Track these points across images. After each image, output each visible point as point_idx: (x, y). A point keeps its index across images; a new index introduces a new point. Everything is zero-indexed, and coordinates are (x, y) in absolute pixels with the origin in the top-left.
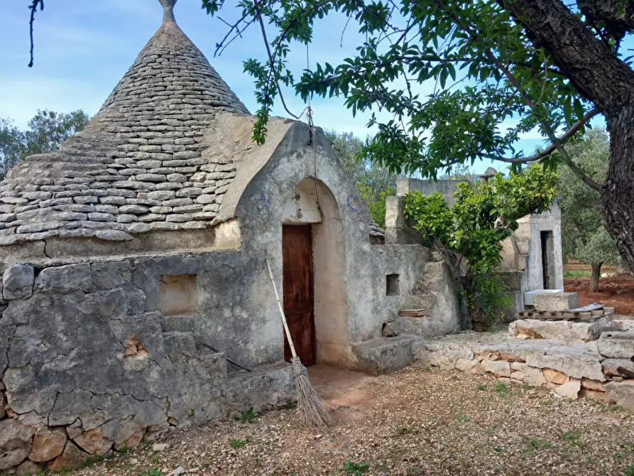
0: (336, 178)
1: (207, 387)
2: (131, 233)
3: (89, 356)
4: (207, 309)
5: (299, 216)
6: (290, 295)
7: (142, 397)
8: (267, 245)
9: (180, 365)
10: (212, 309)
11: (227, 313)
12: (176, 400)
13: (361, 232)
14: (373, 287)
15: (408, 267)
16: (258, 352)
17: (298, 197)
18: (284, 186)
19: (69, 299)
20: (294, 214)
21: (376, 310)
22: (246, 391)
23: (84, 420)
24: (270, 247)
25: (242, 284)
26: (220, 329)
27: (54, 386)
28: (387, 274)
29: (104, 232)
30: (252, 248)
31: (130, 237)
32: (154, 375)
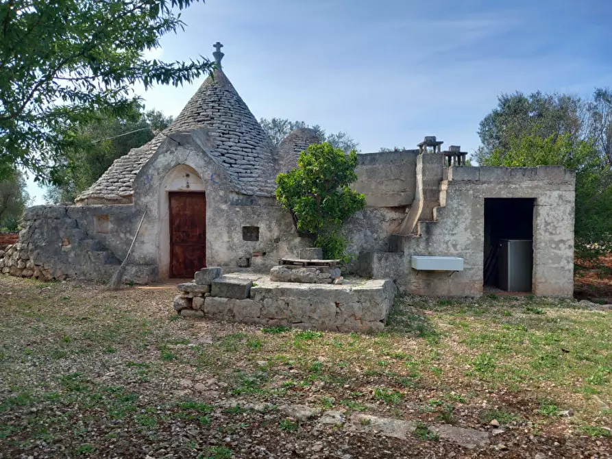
0: (202, 163)
1: (93, 265)
2: (121, 196)
4: (112, 232)
5: (188, 186)
6: (195, 234)
7: (66, 262)
8: (147, 203)
9: (83, 253)
10: (115, 233)
11: (122, 235)
12: (79, 267)
13: (221, 196)
14: (228, 233)
16: (140, 258)
17: (188, 175)
18: (161, 170)
20: (185, 185)
21: (230, 248)
22: (111, 271)
24: (149, 204)
25: (130, 222)
26: (118, 242)
27: (38, 251)
28: (243, 225)
29: (110, 196)
30: (139, 205)
31: (121, 198)
32: (72, 254)
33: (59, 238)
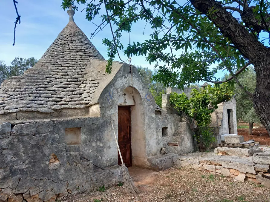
0: (141, 87)
1: (85, 176)
3: (34, 163)
4: (85, 142)
5: (125, 102)
6: (121, 136)
7: (57, 181)
8: (111, 115)
9: (73, 167)
10: (87, 142)
11: (94, 144)
12: (71, 182)
13: (152, 109)
14: (157, 133)
15: (171, 124)
16: (107, 161)
17: (125, 95)
18: (119, 90)
19: (26, 138)
20: (123, 102)
21: (158, 143)
22: (101, 178)
23: (31, 191)
24: (113, 116)
26: (91, 151)
27: (18, 176)
28: (162, 127)
29: (42, 109)
30: (105, 116)
31: (53, 111)
32: (62, 171)
33: (45, 155)
